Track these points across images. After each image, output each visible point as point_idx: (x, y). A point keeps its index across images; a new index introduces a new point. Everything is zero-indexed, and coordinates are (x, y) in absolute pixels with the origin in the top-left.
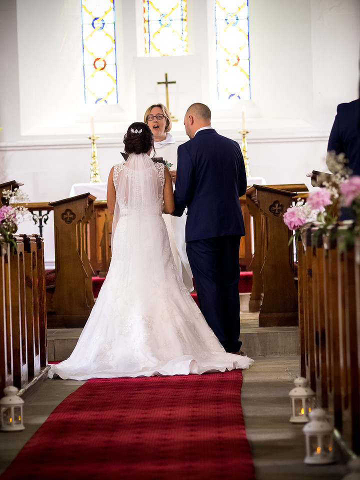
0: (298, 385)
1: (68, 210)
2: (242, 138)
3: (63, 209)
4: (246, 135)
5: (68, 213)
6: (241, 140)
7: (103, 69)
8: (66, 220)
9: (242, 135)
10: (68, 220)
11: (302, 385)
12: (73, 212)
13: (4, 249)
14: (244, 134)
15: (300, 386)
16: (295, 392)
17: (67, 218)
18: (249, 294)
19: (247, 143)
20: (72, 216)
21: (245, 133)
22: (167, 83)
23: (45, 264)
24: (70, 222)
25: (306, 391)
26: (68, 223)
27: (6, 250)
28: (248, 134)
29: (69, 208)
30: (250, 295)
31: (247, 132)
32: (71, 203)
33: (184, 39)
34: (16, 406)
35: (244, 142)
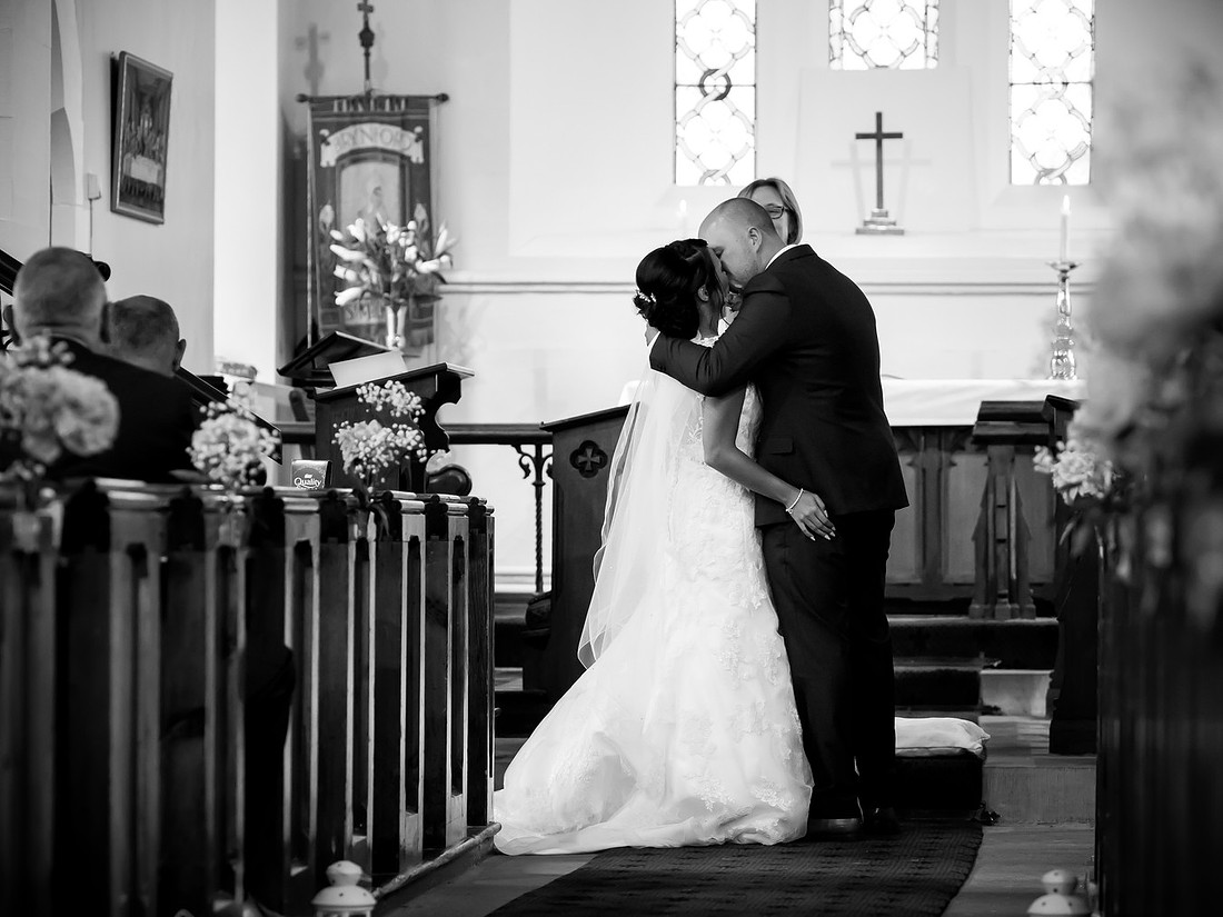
0: (1051, 889)
1: (588, 444)
2: (1057, 280)
3: (575, 440)
4: (1068, 274)
5: (589, 452)
6: (1057, 285)
7: (722, 97)
8: (581, 468)
9: (1059, 273)
10: (588, 467)
11: (1060, 889)
12: (602, 448)
13: (356, 527)
14: (1064, 271)
15: (1056, 891)
16: (1044, 904)
17: (585, 462)
18: (1049, 672)
19: (1071, 294)
20: (597, 459)
21: (1067, 267)
22: (879, 136)
23: (496, 578)
24: (593, 472)
25: (1070, 905)
26: (586, 476)
27: (364, 529)
28: (1074, 271)
29: (589, 438)
30: (1051, 675)
31: (1072, 267)
32: (597, 426)
33: (930, 27)
34: (354, 909)
35: (1064, 291)
